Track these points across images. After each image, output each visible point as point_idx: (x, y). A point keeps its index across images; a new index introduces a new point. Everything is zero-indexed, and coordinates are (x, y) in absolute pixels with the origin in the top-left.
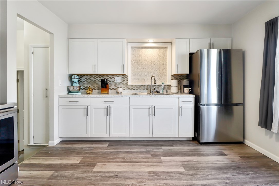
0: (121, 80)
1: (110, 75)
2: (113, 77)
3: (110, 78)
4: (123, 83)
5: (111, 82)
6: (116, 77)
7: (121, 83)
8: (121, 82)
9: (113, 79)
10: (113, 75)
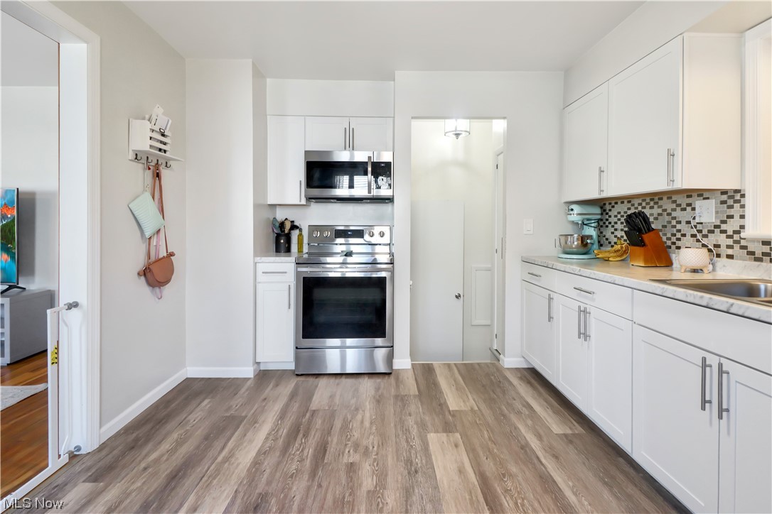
0: (717, 212)
1: (679, 196)
2: (689, 201)
3: (678, 209)
4: (724, 227)
5: (683, 223)
6: (699, 204)
7: (716, 227)
8: (719, 224)
9: (689, 209)
10: (689, 193)
